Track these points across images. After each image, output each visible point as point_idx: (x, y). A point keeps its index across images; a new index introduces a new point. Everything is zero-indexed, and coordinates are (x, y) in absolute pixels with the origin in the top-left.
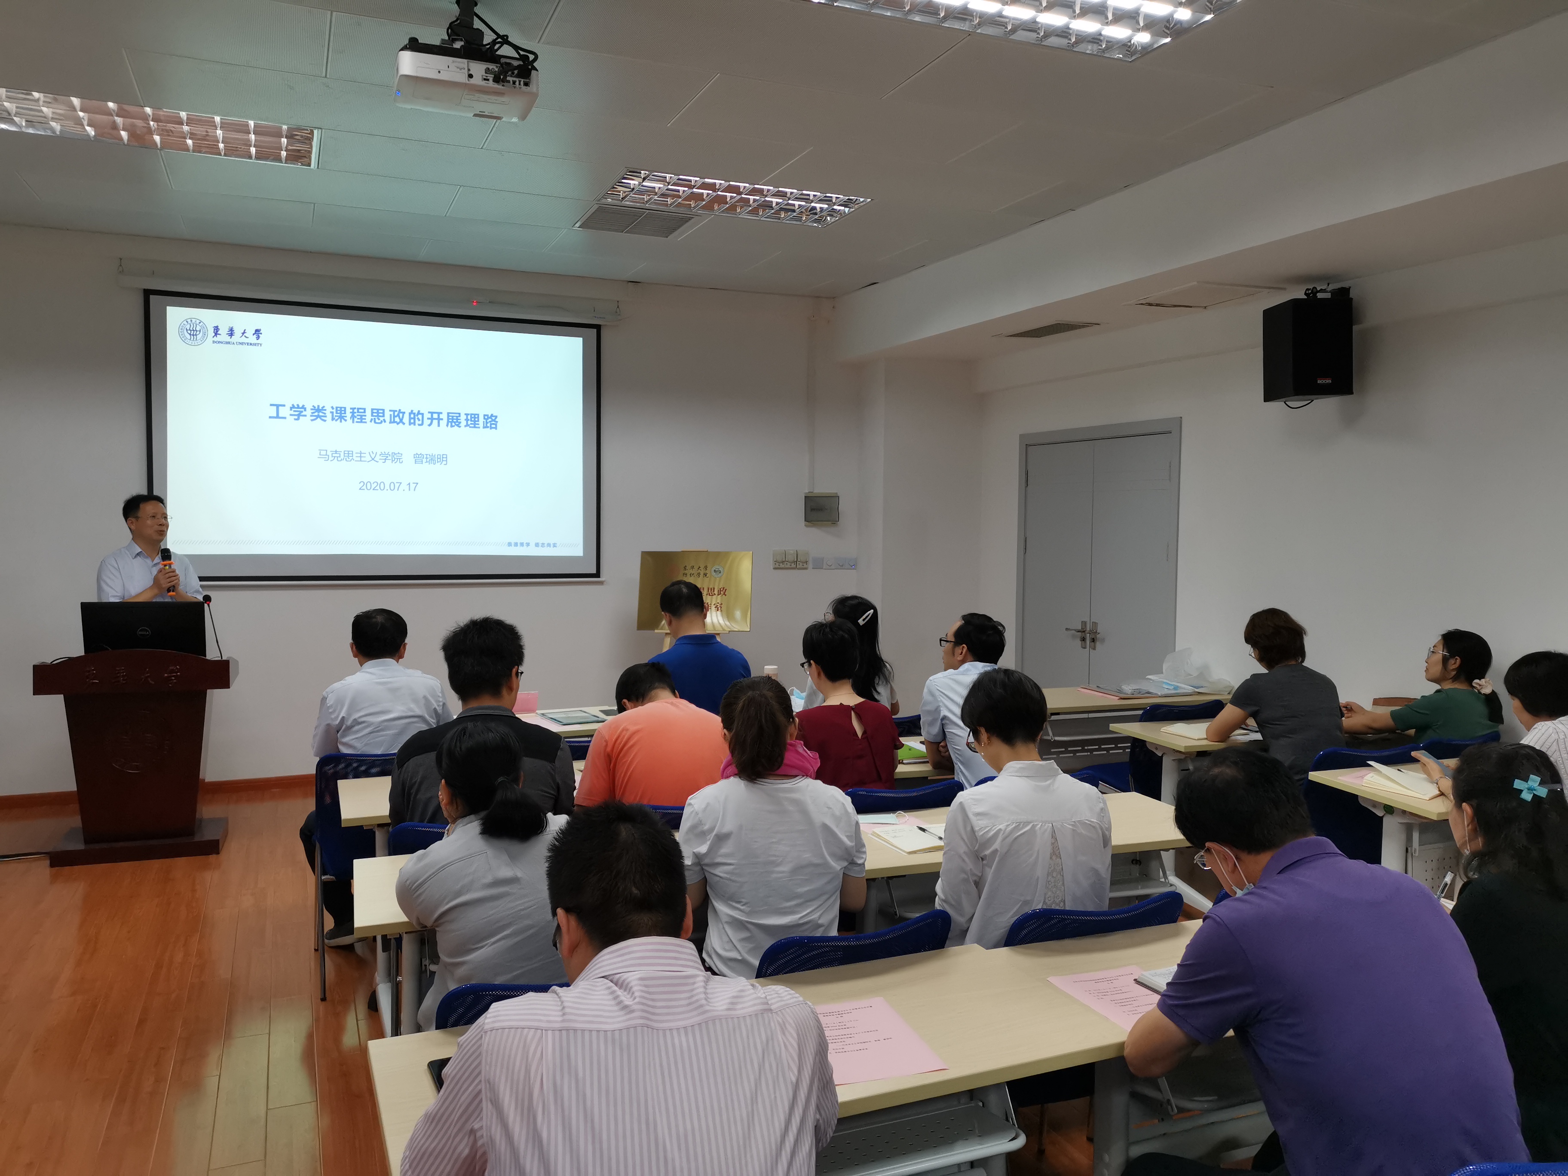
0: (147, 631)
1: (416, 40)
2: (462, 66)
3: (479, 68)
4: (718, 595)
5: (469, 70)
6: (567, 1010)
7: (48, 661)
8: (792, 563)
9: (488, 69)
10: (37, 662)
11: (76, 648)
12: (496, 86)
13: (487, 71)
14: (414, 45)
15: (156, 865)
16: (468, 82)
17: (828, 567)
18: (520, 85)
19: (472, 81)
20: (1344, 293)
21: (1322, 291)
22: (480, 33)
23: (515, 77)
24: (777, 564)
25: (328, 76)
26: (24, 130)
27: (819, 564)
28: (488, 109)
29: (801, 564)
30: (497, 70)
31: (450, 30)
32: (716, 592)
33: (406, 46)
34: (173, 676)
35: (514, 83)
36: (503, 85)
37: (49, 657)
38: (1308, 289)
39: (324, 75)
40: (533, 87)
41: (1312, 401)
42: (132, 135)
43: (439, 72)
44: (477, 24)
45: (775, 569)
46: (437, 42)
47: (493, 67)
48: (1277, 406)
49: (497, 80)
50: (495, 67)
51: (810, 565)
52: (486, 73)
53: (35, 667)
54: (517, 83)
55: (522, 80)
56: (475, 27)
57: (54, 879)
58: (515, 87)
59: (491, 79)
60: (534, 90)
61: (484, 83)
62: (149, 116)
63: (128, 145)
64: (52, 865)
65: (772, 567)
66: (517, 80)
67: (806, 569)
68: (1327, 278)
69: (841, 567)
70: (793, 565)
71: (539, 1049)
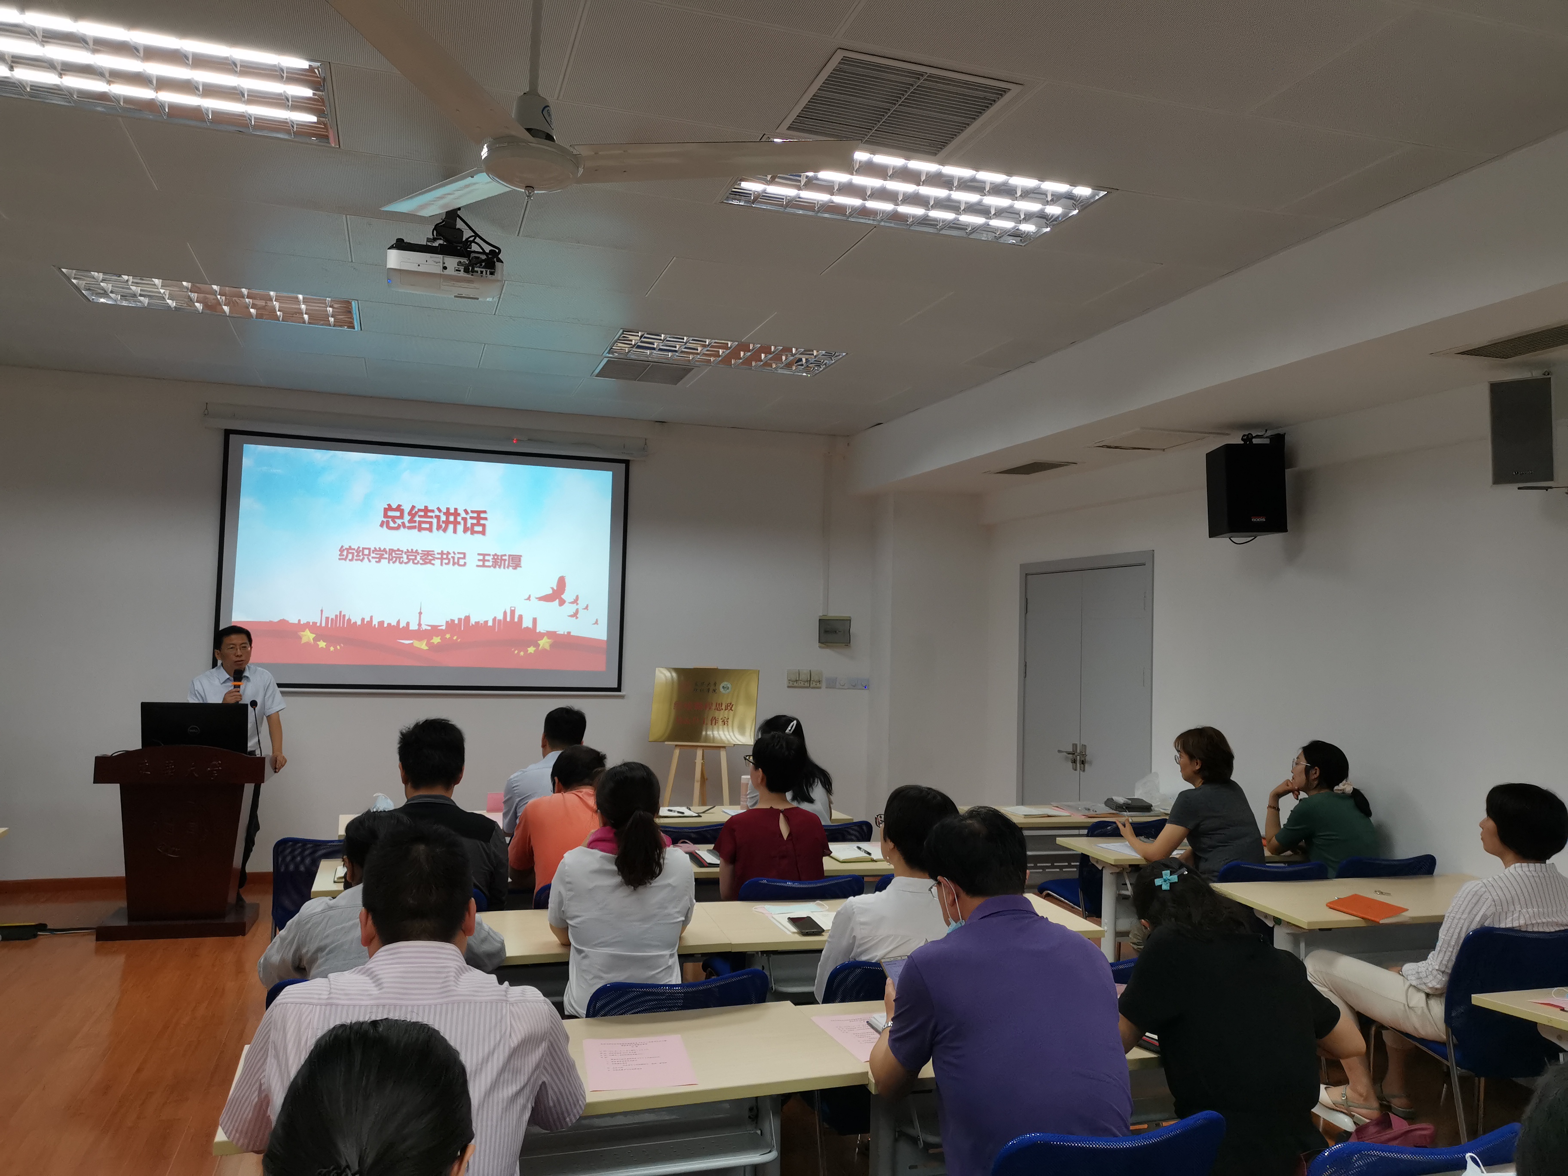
0: (196, 728)
1: (402, 240)
2: (437, 260)
3: (452, 262)
4: (725, 710)
5: (444, 263)
6: (333, 991)
7: (109, 753)
8: (805, 682)
9: (460, 262)
10: (99, 754)
11: (135, 743)
12: (466, 275)
13: (459, 263)
14: (401, 245)
15: (187, 942)
16: (442, 273)
17: (841, 687)
18: (486, 274)
19: (446, 272)
20: (1279, 440)
21: (1258, 437)
22: (461, 232)
23: (482, 268)
24: (791, 683)
25: (354, 261)
26: (119, 303)
27: (832, 684)
28: (465, 292)
29: (814, 683)
30: (467, 262)
31: (435, 232)
32: (723, 707)
33: (393, 245)
34: (216, 770)
35: (482, 272)
36: (472, 275)
37: (110, 749)
38: (1244, 435)
39: (350, 260)
40: (498, 275)
41: (1255, 537)
42: (206, 306)
43: (419, 265)
44: (460, 224)
45: (788, 687)
46: (424, 242)
47: (465, 260)
48: (1223, 542)
49: (466, 271)
50: (466, 261)
51: (824, 684)
52: (458, 265)
53: (96, 758)
54: (484, 273)
55: (488, 270)
56: (458, 227)
57: (97, 951)
58: (482, 276)
59: (462, 270)
60: (499, 278)
61: (456, 273)
62: (216, 292)
63: (202, 313)
64: (97, 939)
65: (786, 686)
66: (484, 270)
67: (820, 688)
68: (1265, 426)
69: (854, 687)
70: (807, 684)
71: (309, 1018)
